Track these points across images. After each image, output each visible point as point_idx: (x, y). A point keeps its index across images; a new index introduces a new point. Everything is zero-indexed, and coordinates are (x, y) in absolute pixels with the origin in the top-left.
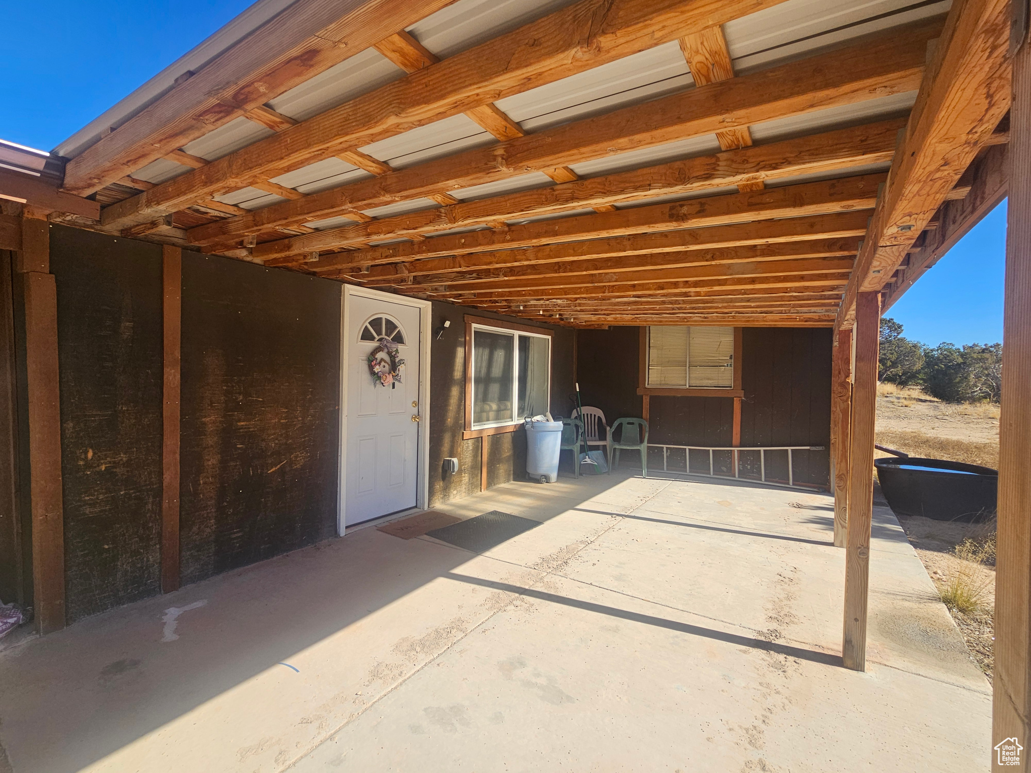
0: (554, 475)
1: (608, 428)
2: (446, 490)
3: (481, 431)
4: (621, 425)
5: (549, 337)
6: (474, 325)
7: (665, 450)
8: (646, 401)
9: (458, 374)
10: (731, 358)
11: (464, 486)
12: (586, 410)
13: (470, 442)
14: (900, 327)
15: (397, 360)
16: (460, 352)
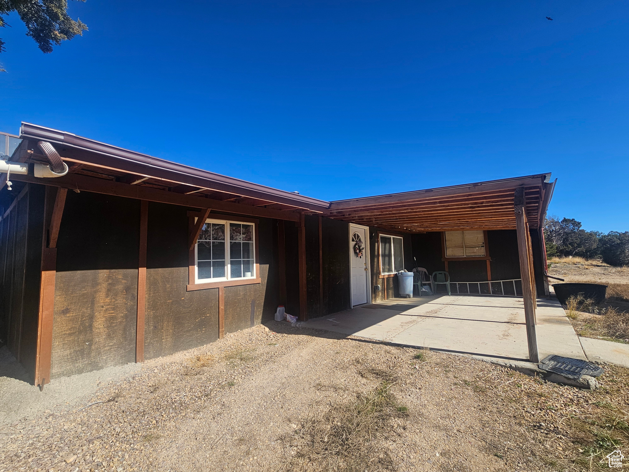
0: (412, 295)
1: (430, 276)
2: (375, 297)
3: (384, 276)
4: (436, 275)
5: (402, 238)
6: (380, 234)
7: (457, 284)
8: (446, 263)
9: (376, 253)
10: (483, 243)
11: (380, 297)
12: (420, 269)
13: (381, 279)
14: (579, 223)
15: (361, 248)
16: (376, 244)
